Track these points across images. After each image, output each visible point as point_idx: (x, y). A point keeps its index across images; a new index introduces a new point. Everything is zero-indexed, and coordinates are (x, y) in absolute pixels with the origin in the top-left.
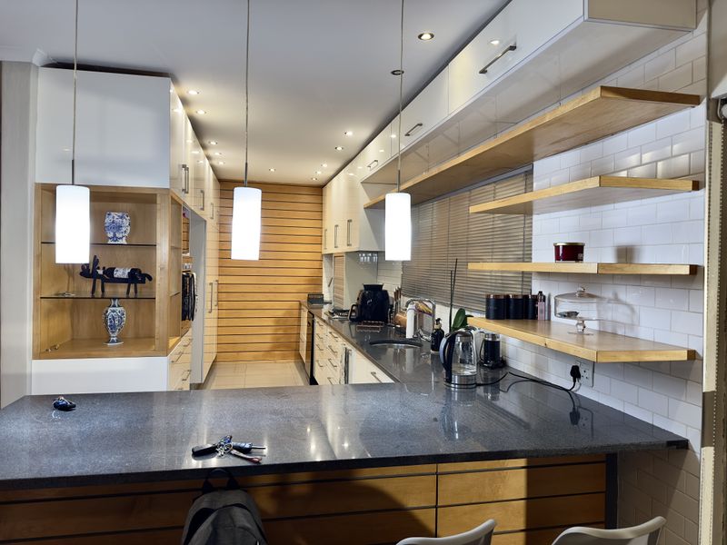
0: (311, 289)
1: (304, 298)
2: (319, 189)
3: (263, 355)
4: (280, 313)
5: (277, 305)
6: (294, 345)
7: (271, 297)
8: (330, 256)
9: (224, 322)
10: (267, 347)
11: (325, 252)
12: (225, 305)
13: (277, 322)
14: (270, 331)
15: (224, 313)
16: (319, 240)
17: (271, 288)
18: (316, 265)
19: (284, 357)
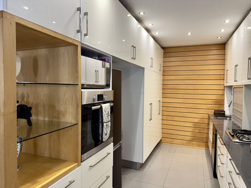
0: (217, 107)
1: (212, 112)
2: (223, 46)
3: (186, 143)
4: (196, 120)
5: (194, 116)
6: (205, 139)
7: (191, 110)
8: (230, 87)
9: (165, 122)
10: (188, 138)
11: (226, 85)
12: (166, 113)
13: (195, 125)
14: (190, 129)
15: (165, 118)
16: (222, 77)
17: (191, 106)
18: (220, 92)
19: (199, 146)
